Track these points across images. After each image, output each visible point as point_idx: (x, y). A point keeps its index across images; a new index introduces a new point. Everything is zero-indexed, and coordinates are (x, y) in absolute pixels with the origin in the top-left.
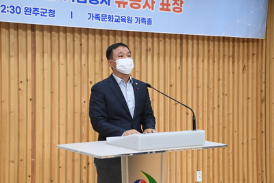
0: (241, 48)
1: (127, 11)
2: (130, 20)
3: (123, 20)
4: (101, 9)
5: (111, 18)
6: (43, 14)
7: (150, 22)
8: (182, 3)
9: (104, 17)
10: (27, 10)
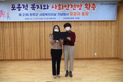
0: (110, 23)
1: (73, 16)
2: (73, 18)
3: (72, 18)
4: (66, 16)
5: (68, 18)
6: (53, 19)
7: (79, 18)
8: (88, 13)
9: (67, 18)
10: (50, 18)
